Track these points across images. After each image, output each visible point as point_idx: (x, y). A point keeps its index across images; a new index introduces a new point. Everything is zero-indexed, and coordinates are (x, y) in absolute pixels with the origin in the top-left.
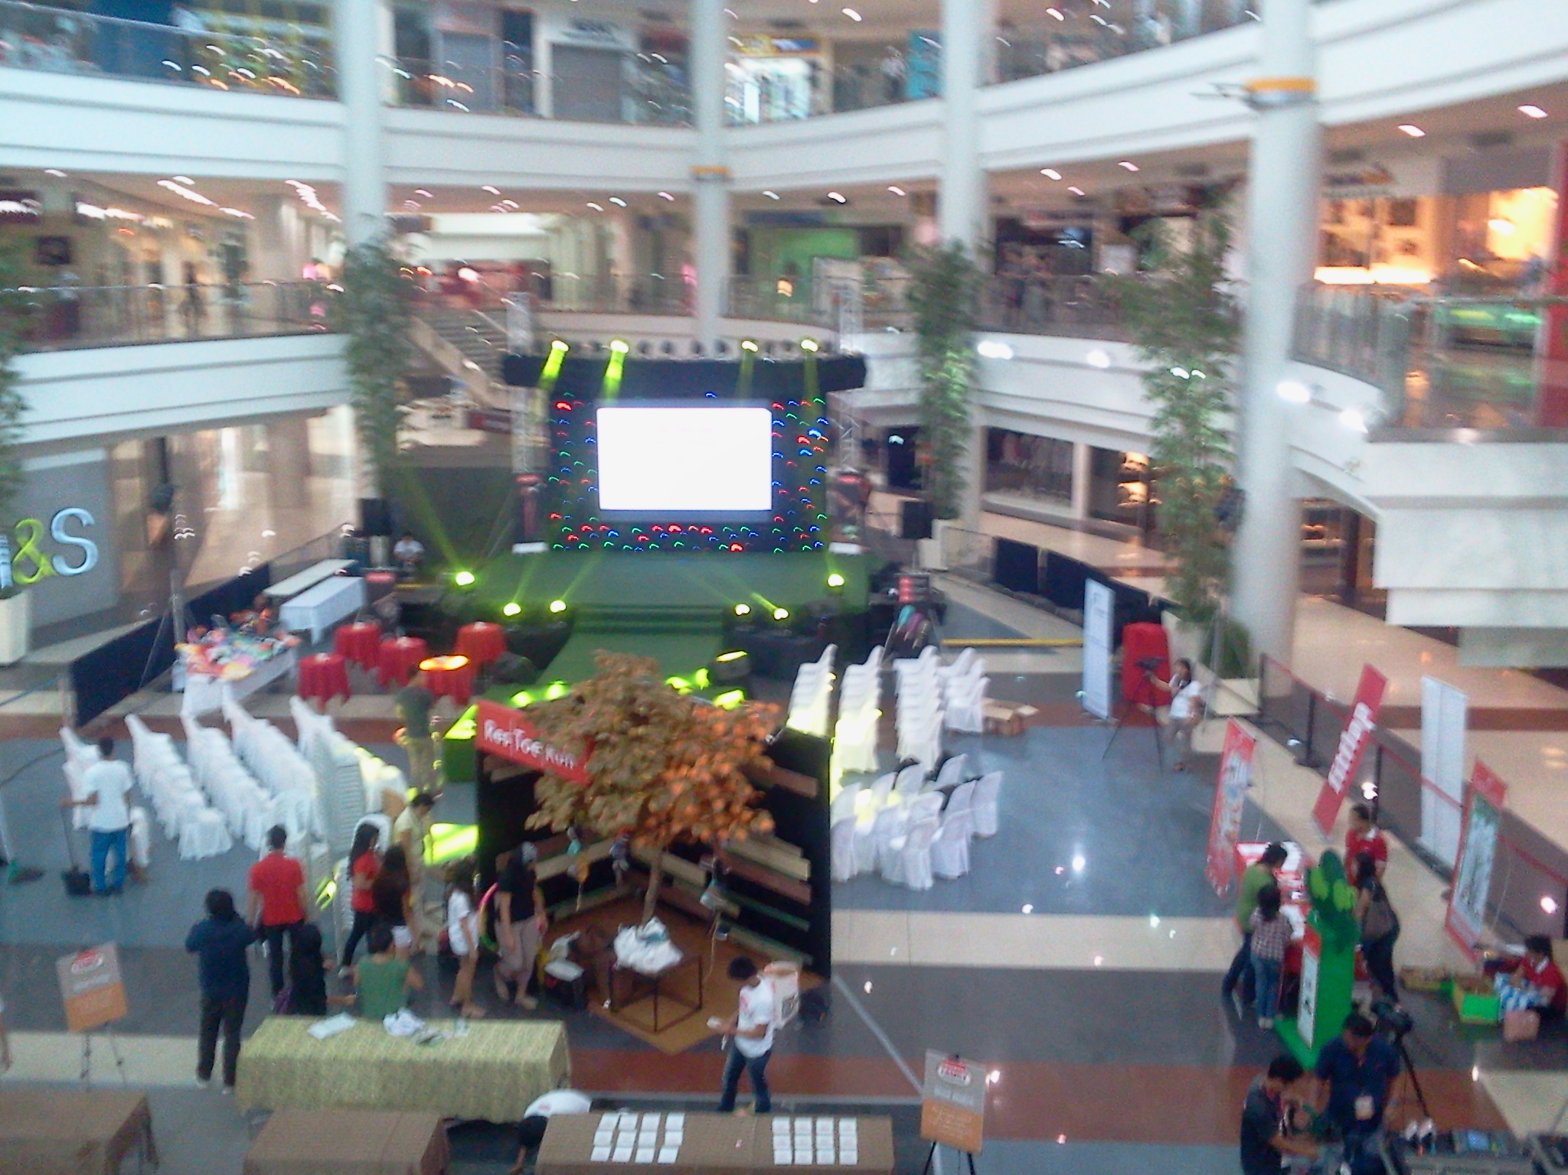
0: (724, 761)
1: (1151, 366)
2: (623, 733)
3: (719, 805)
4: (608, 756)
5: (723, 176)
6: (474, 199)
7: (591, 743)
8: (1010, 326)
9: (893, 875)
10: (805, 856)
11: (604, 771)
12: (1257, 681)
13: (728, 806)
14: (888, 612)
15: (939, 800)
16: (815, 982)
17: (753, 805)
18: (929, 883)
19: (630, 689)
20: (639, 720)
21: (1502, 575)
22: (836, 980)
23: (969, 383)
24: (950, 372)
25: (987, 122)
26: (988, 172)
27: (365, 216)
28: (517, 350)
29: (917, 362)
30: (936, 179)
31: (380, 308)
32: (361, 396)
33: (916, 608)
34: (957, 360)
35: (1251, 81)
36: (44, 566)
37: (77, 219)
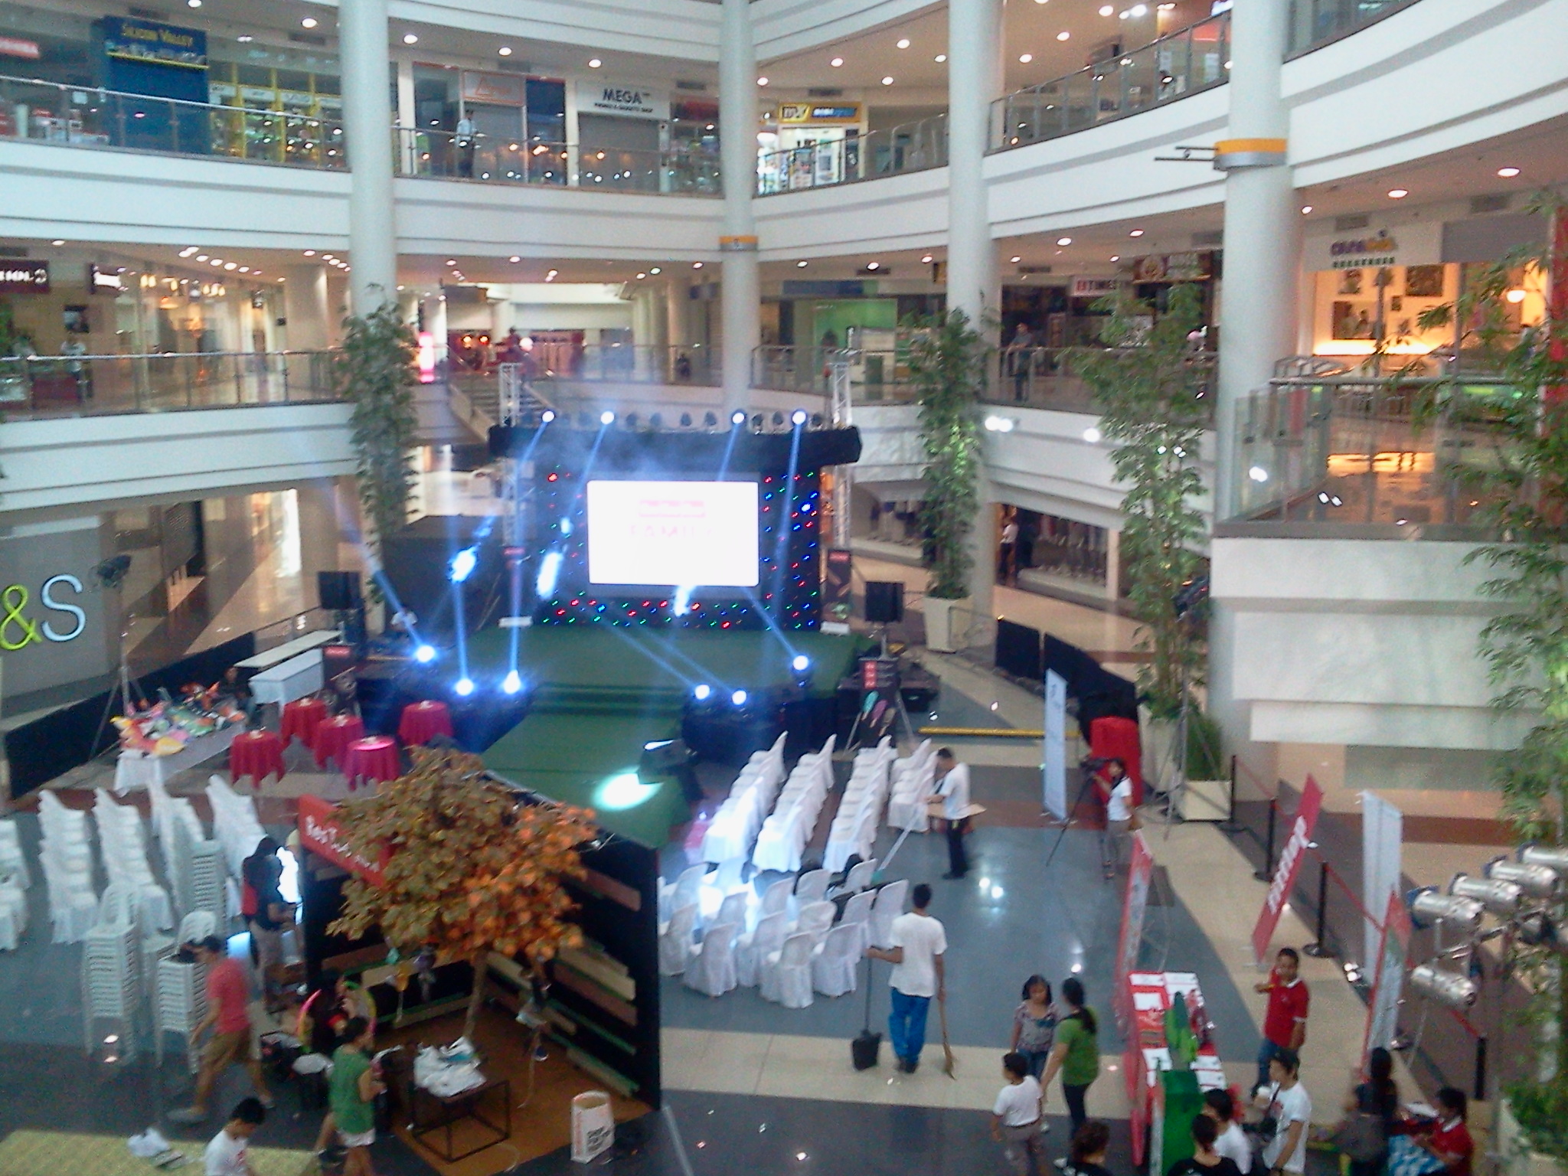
0: (531, 870)
1: (1120, 442)
2: (424, 837)
3: (525, 918)
4: (404, 860)
5: (752, 246)
6: (532, 269)
7: (390, 847)
8: (1019, 399)
9: (769, 992)
10: (632, 974)
11: (400, 878)
12: (1228, 784)
13: (536, 919)
14: (853, 699)
15: (832, 910)
16: (639, 1110)
17: (566, 918)
18: (807, 1002)
19: (439, 788)
20: (446, 823)
21: (1378, 688)
22: (666, 1109)
23: (975, 457)
24: (955, 446)
25: (992, 189)
26: (998, 240)
27: (373, 285)
28: (508, 421)
29: (923, 436)
30: (943, 249)
31: (385, 378)
32: (367, 466)
33: (885, 694)
34: (963, 435)
35: (1223, 142)
36: (32, 633)
37: (94, 289)
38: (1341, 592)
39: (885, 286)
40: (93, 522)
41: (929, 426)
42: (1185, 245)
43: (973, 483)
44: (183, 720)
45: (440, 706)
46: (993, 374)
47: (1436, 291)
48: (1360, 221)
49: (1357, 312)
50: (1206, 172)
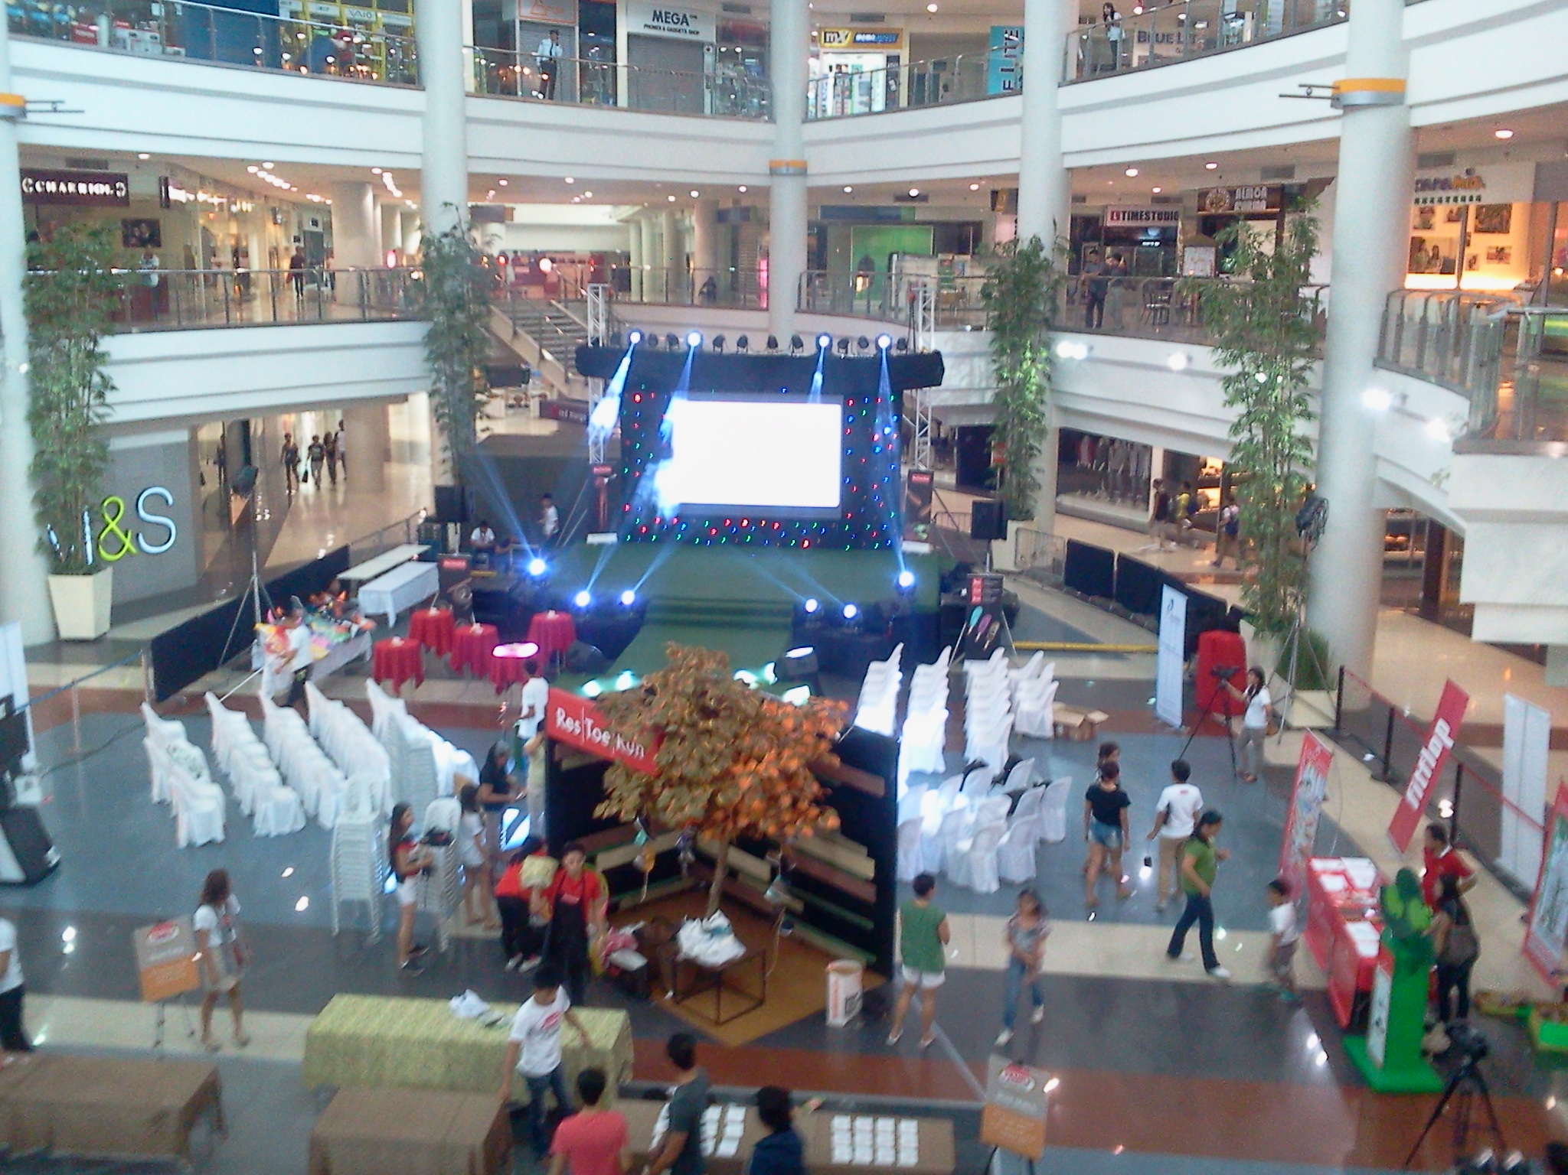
0: (792, 757)
2: (693, 725)
3: (786, 801)
4: (676, 746)
5: (802, 171)
6: (554, 190)
7: (661, 735)
9: (958, 878)
10: (870, 855)
11: (673, 763)
12: (1334, 694)
14: (960, 613)
15: (1008, 803)
16: (877, 981)
17: (820, 802)
18: (994, 887)
19: (700, 681)
23: (1045, 383)
24: (1027, 374)
25: (1067, 120)
26: (1069, 169)
27: (446, 204)
28: (596, 341)
29: (994, 361)
30: (1015, 177)
31: (460, 297)
32: (441, 385)
33: (988, 609)
34: (1033, 360)
35: (1340, 82)
36: (128, 544)
37: (167, 202)
39: (923, 213)
40: (180, 436)
41: (1001, 352)
42: (1254, 179)
43: (1041, 408)
44: (318, 626)
45: (565, 617)
46: (1062, 300)
47: (1503, 228)
48: (1446, 159)
49: (1429, 246)
50: (1324, 108)
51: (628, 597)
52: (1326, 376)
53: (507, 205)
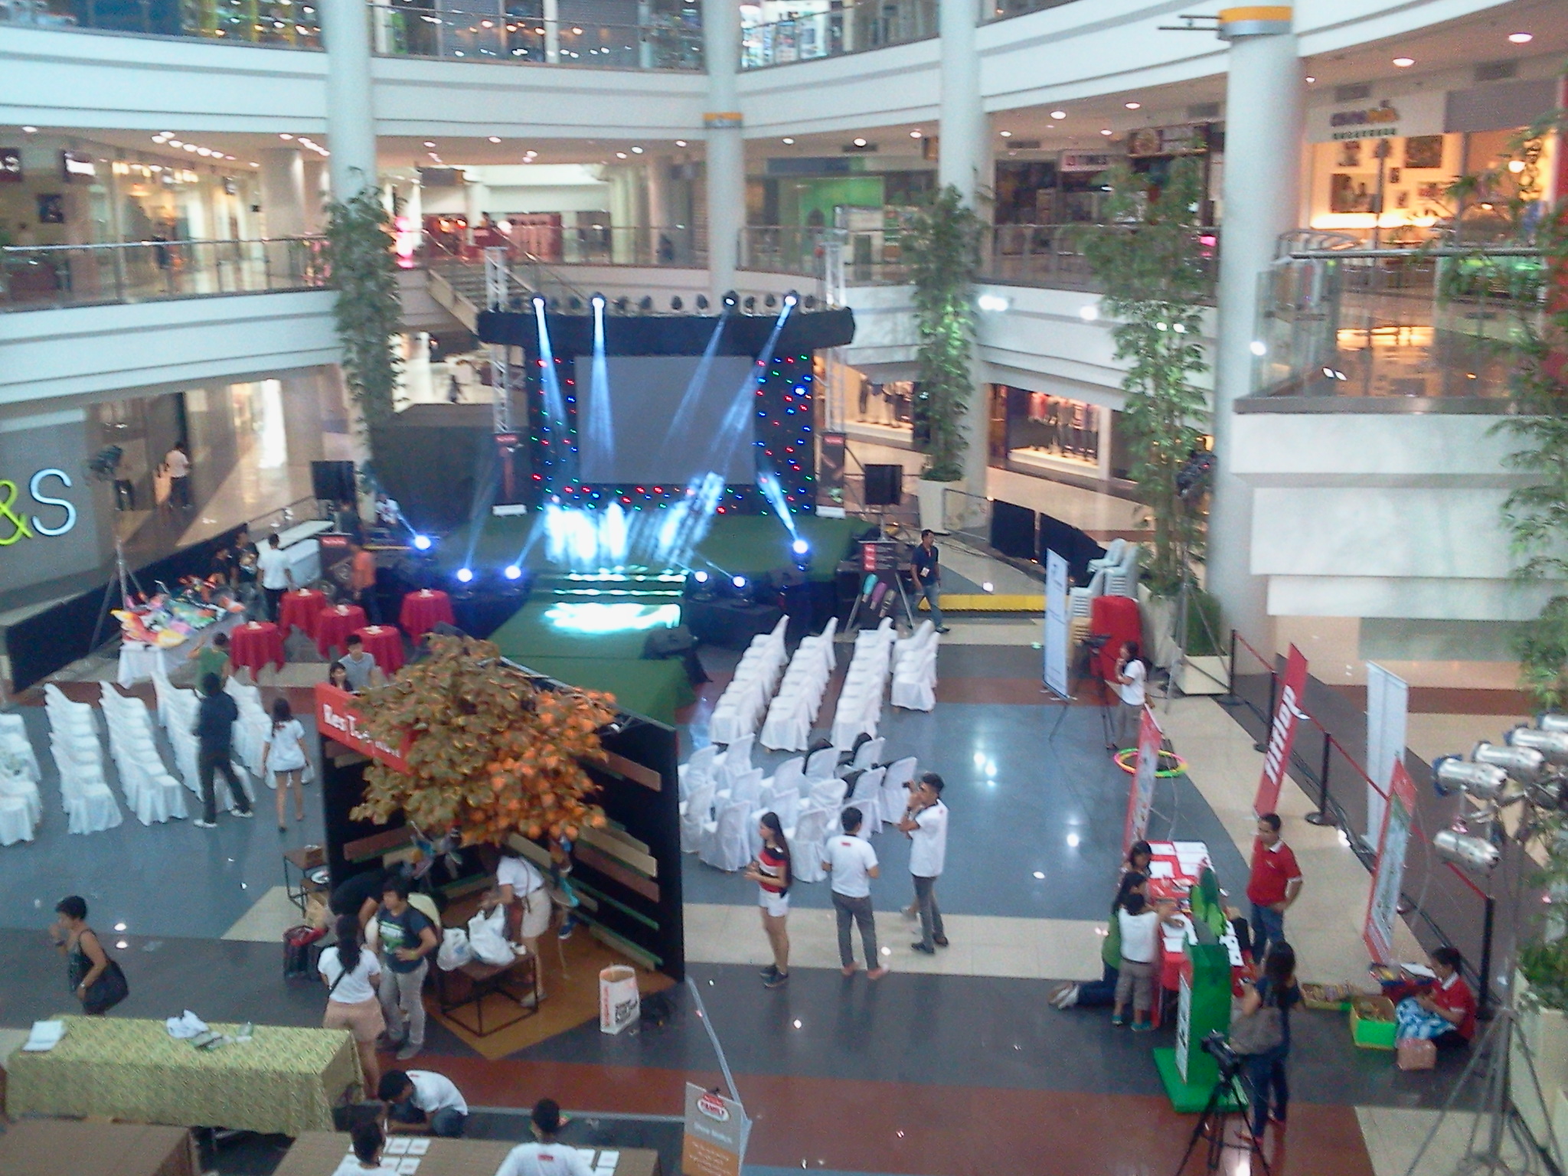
0: (552, 754)
1: (1122, 320)
2: (445, 723)
3: (548, 800)
4: (426, 745)
5: (737, 123)
6: (510, 150)
7: (412, 733)
10: (653, 852)
11: (424, 763)
12: (1227, 659)
13: (559, 800)
14: (852, 582)
16: (665, 982)
17: (588, 799)
19: (458, 674)
20: (467, 708)
21: (1396, 562)
22: (690, 981)
23: (970, 338)
24: (948, 327)
25: (986, 62)
26: (991, 114)
27: (353, 169)
28: (496, 306)
29: (916, 316)
30: (935, 124)
31: (369, 264)
32: (353, 356)
33: (883, 576)
34: (957, 314)
35: (1225, 11)
36: (23, 528)
37: (68, 176)
38: (1360, 466)
39: (870, 164)
40: (78, 416)
41: (923, 306)
42: (1181, 118)
43: (967, 364)
44: (183, 612)
45: (441, 594)
46: (986, 253)
47: (1435, 162)
48: (1360, 90)
49: (1355, 184)
50: (1210, 41)
51: (513, 572)
52: (1220, 325)
53: (459, 167)
